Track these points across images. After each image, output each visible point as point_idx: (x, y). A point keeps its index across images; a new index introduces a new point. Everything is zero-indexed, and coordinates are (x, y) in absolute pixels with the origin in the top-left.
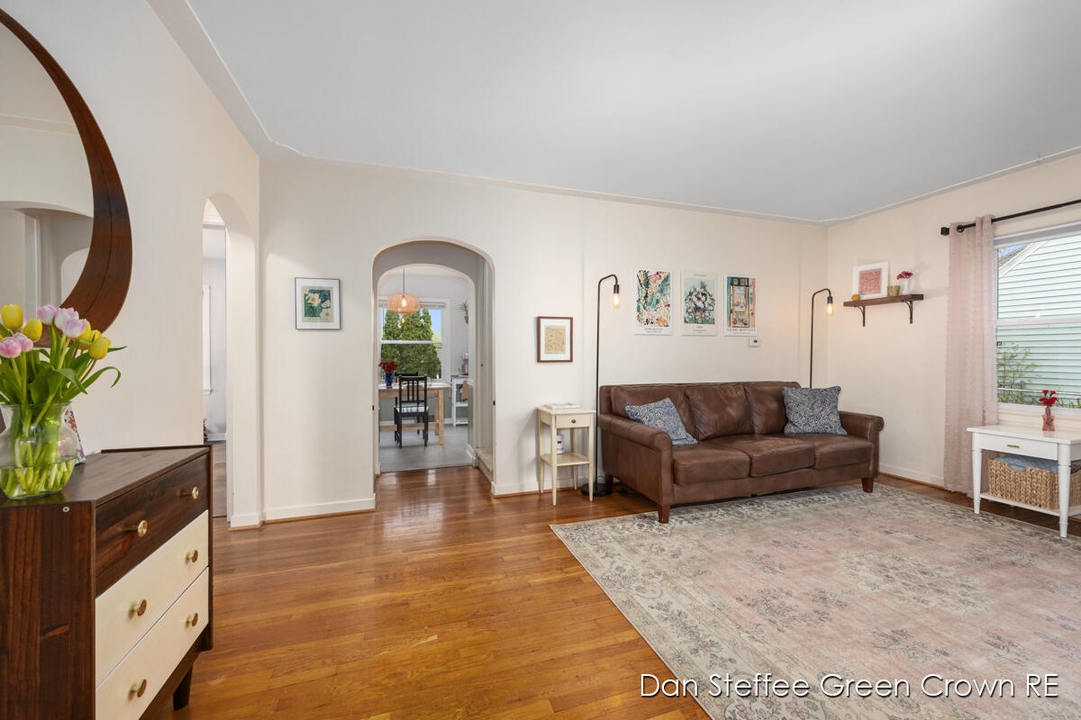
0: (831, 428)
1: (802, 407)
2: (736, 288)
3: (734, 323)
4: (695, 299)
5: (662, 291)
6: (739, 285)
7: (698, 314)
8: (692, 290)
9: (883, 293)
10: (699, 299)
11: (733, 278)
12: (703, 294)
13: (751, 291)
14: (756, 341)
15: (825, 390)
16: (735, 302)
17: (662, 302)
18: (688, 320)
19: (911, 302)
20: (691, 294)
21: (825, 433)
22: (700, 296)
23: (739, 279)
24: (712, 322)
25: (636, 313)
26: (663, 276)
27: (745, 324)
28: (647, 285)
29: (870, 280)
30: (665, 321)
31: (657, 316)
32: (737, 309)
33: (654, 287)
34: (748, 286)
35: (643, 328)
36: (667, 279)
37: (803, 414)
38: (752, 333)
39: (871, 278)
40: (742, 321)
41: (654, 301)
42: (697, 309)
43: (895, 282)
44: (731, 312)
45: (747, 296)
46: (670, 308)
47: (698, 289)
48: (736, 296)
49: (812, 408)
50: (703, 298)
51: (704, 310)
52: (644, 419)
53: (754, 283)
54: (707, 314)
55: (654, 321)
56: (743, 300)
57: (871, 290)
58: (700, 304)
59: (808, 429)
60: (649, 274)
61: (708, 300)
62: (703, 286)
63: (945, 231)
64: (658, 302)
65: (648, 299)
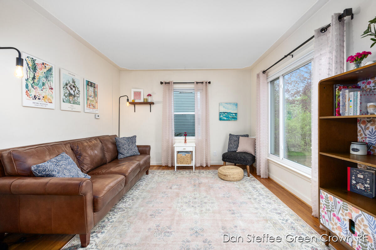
0: (136, 153)
1: (125, 146)
2: (90, 87)
3: (90, 106)
4: (69, 88)
5: (47, 77)
6: (91, 86)
7: (71, 98)
8: (67, 82)
9: (142, 101)
10: (71, 89)
11: (88, 82)
12: (74, 87)
13: (96, 90)
14: (98, 116)
15: (132, 137)
16: (90, 95)
17: (47, 86)
18: (65, 101)
19: (150, 105)
20: (67, 85)
21: (134, 155)
22: (72, 87)
23: (91, 83)
24: (78, 104)
25: (25, 90)
26: (48, 68)
27: (94, 107)
28: (35, 69)
29: (137, 95)
30: (49, 99)
31: (43, 95)
32: (90, 98)
33: (40, 73)
34: (95, 87)
35: (30, 102)
36: (50, 70)
37: (126, 149)
38: (97, 112)
39: (137, 94)
40: (93, 105)
41: (41, 84)
42: (70, 95)
43: (146, 97)
44: (88, 100)
45: (94, 92)
46: (53, 91)
47: (71, 82)
48: (90, 91)
49: (129, 146)
50: (74, 89)
51: (74, 96)
52: (54, 173)
53: (97, 86)
54: (76, 98)
55: (41, 98)
56: (93, 94)
57: (138, 99)
58: (72, 92)
59: (128, 155)
60: (36, 62)
61: (77, 90)
62: (74, 82)
63: (162, 83)
64: (43, 84)
65: (36, 81)
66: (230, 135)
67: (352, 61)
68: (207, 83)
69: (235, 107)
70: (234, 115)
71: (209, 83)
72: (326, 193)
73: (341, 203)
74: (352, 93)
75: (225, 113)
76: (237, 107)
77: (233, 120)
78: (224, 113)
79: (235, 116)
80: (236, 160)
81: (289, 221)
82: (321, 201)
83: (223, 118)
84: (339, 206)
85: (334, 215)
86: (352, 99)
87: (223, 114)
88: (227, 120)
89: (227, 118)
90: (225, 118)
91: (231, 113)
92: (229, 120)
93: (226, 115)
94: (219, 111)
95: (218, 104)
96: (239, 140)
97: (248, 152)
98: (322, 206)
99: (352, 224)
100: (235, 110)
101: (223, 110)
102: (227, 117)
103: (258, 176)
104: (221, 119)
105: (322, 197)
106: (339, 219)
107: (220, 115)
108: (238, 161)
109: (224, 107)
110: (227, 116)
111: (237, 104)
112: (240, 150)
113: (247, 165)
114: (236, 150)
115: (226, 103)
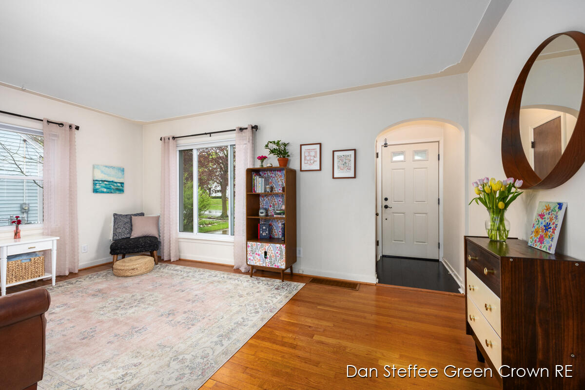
66: (115, 215)
67: (259, 159)
68: (74, 127)
69: (120, 174)
70: (119, 185)
71: (77, 128)
72: (251, 243)
73: (260, 244)
74: (260, 179)
75: (105, 181)
76: (123, 174)
77: (117, 192)
78: (102, 181)
79: (121, 187)
80: (138, 248)
81: (225, 277)
82: (248, 250)
83: (100, 190)
84: (259, 246)
85: (256, 254)
86: (260, 182)
87: (100, 182)
88: (108, 193)
89: (108, 190)
90: (105, 190)
91: (115, 182)
92: (111, 193)
93: (106, 184)
94: (93, 177)
95: (92, 167)
96: (131, 221)
97: (151, 235)
98: (249, 252)
99: (266, 253)
100: (120, 178)
101: (100, 176)
102: (109, 188)
103: (165, 261)
104: (95, 191)
105: (249, 247)
106: (259, 255)
107: (95, 184)
108: (141, 248)
109: (102, 172)
110: (108, 186)
111: (124, 169)
112: (136, 234)
113: (153, 251)
114: (128, 236)
115: (106, 167)
